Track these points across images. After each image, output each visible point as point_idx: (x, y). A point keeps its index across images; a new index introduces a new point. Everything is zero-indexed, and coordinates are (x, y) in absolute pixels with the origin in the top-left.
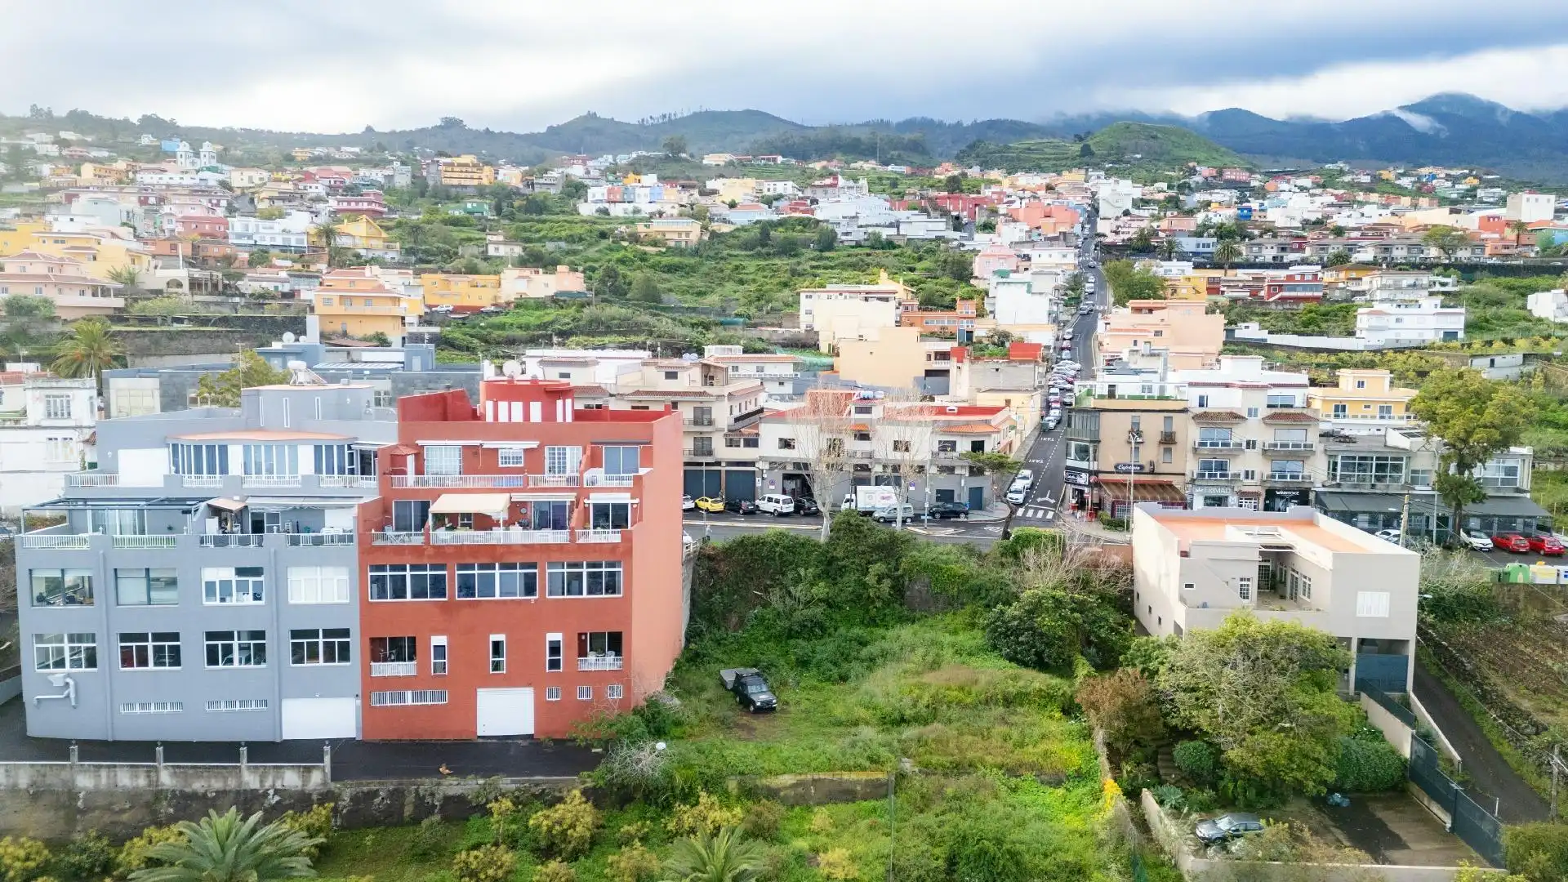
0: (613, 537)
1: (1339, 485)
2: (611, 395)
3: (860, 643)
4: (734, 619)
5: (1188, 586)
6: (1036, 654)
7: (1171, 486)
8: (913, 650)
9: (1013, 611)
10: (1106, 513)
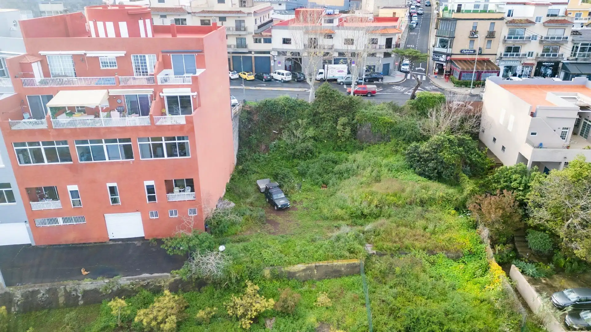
0: (180, 119)
1: (576, 59)
2: (189, 13)
3: (333, 162)
4: (263, 147)
5: (532, 134)
6: (438, 173)
7: (488, 61)
8: (364, 169)
9: (424, 147)
10: (456, 77)
